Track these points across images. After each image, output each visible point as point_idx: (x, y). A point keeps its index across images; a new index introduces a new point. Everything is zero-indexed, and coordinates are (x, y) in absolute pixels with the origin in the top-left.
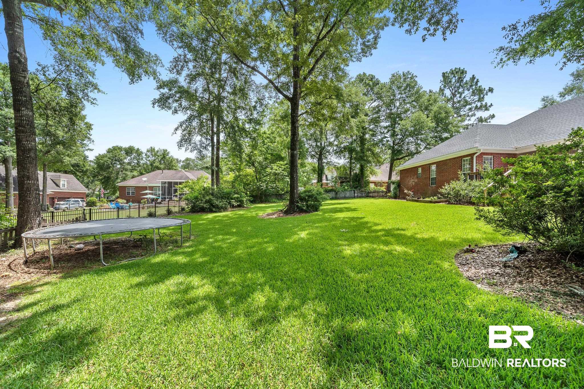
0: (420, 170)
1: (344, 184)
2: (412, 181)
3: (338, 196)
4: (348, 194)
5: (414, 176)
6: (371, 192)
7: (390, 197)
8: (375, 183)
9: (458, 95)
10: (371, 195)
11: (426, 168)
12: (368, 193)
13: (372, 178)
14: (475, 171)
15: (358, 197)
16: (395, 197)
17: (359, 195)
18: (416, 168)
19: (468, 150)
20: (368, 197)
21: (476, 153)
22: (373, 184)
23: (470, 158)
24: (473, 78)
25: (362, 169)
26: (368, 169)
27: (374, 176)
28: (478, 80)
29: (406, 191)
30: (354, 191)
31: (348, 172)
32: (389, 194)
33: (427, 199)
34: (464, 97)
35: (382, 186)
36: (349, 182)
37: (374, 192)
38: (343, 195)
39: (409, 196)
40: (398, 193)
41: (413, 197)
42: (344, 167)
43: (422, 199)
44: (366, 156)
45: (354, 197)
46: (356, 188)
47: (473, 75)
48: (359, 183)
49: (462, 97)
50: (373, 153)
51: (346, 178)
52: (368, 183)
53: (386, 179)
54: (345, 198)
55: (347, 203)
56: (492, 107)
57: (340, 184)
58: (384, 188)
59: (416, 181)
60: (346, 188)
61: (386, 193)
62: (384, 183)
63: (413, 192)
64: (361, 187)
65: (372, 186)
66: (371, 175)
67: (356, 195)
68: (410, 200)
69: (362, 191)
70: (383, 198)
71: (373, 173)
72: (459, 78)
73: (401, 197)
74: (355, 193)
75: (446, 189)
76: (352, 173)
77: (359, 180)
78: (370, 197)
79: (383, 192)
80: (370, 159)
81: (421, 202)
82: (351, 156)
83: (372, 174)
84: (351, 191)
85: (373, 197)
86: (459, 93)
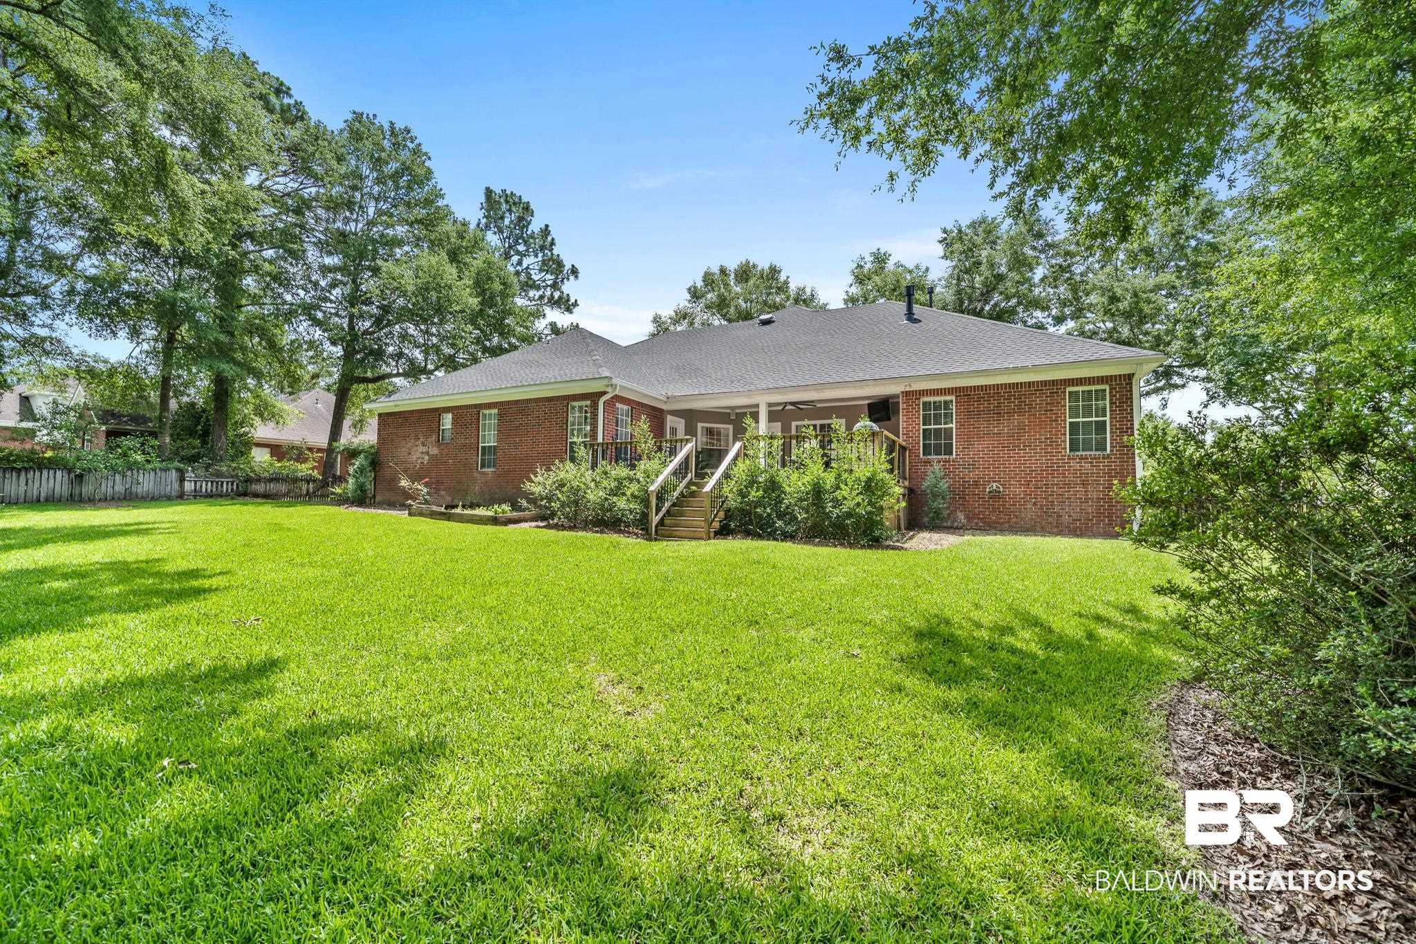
0: (447, 421)
1: (126, 442)
2: (419, 452)
3: (87, 489)
4: (146, 483)
5: (427, 436)
6: (259, 480)
7: (342, 501)
8: (277, 450)
9: (515, 258)
10: (260, 488)
11: (467, 416)
12: (248, 480)
13: (262, 431)
14: (600, 440)
15: (197, 496)
16: (361, 499)
17: (205, 487)
18: (437, 413)
19: (587, 383)
20: (245, 494)
21: (605, 393)
22: (266, 451)
23: (588, 403)
24: (546, 231)
25: (222, 392)
26: (246, 393)
27: (272, 424)
28: (553, 239)
29: (404, 483)
30: (181, 472)
31: (154, 396)
32: (338, 491)
33: (481, 512)
34: (527, 268)
35: (305, 460)
36: (154, 435)
37: (275, 479)
38: (119, 488)
39: (414, 499)
40: (369, 486)
41: (426, 502)
42: (131, 374)
43: (458, 511)
44: (243, 349)
45: (181, 497)
46: (192, 459)
47: (547, 226)
48: (204, 443)
49: (525, 265)
50: (272, 345)
51: (137, 419)
52: (244, 446)
53: (322, 440)
54: (129, 499)
55: (140, 531)
56: (577, 308)
57: (103, 440)
58: (309, 465)
59: (434, 451)
60: (139, 458)
61: (324, 484)
62: (310, 449)
63: (426, 485)
64: (216, 459)
65: (261, 457)
66: (257, 421)
67: (189, 486)
68: (421, 514)
69: (219, 474)
70: (309, 503)
71: (264, 411)
72: (520, 219)
73: (378, 498)
74: (182, 480)
75: (539, 483)
76: (173, 404)
77: (206, 433)
78: (256, 495)
79: (309, 480)
80: (261, 364)
81: (461, 519)
82: (171, 339)
83: (261, 416)
84: (166, 470)
85: (267, 496)
86: (518, 253)
